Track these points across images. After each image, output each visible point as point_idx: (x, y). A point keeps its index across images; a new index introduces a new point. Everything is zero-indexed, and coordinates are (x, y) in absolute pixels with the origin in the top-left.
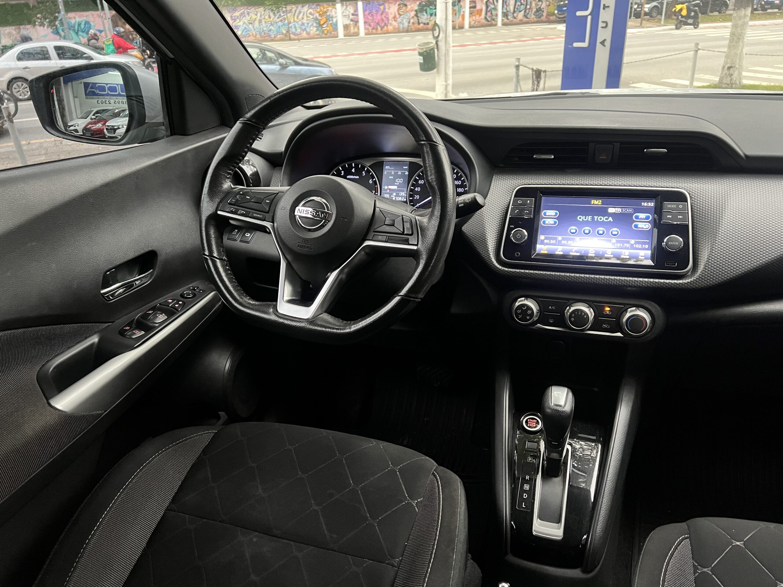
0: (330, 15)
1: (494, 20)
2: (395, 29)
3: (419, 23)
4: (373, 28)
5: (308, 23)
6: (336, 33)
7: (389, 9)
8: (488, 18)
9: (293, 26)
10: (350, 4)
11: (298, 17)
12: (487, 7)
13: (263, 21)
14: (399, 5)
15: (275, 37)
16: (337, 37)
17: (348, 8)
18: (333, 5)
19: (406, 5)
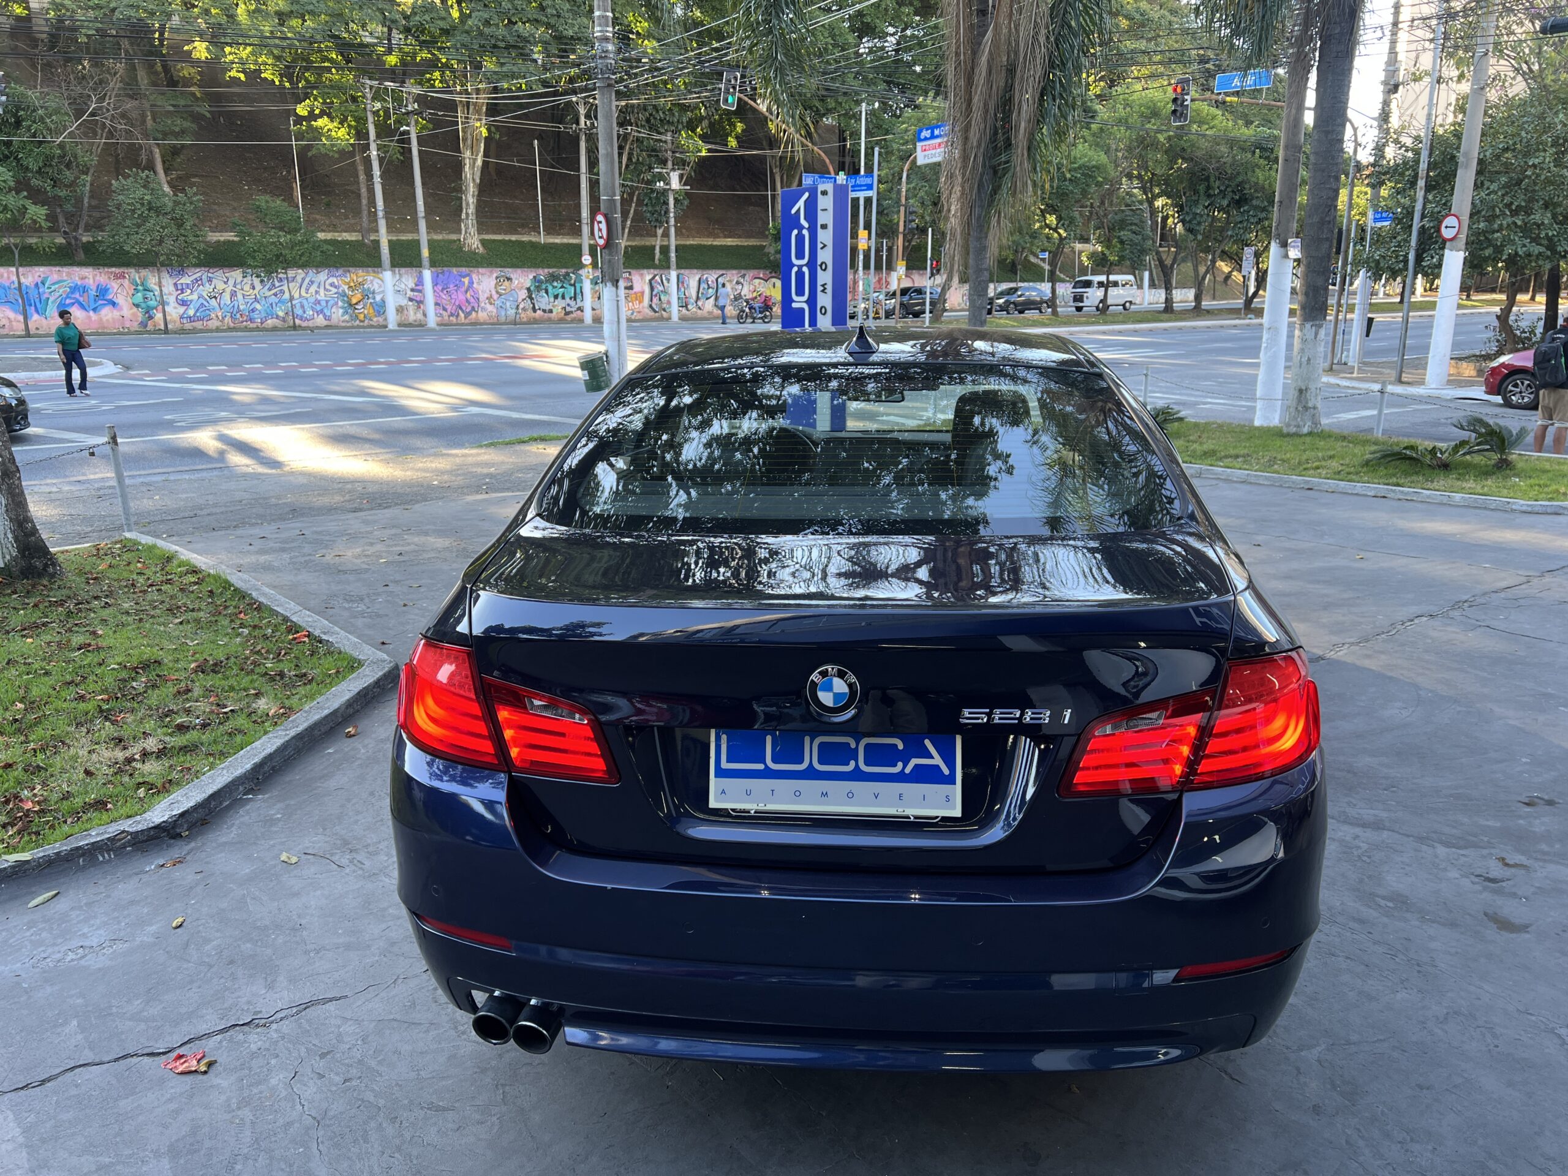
0: (369, 289)
1: (664, 310)
2: (490, 317)
3: (534, 310)
4: (452, 315)
5: (327, 302)
6: (381, 319)
7: (479, 283)
8: (654, 306)
9: (298, 306)
10: (407, 273)
11: (307, 290)
12: (652, 289)
13: (240, 297)
14: (497, 278)
15: (262, 323)
16: (386, 327)
17: (404, 280)
18: (374, 272)
19: (509, 279)
